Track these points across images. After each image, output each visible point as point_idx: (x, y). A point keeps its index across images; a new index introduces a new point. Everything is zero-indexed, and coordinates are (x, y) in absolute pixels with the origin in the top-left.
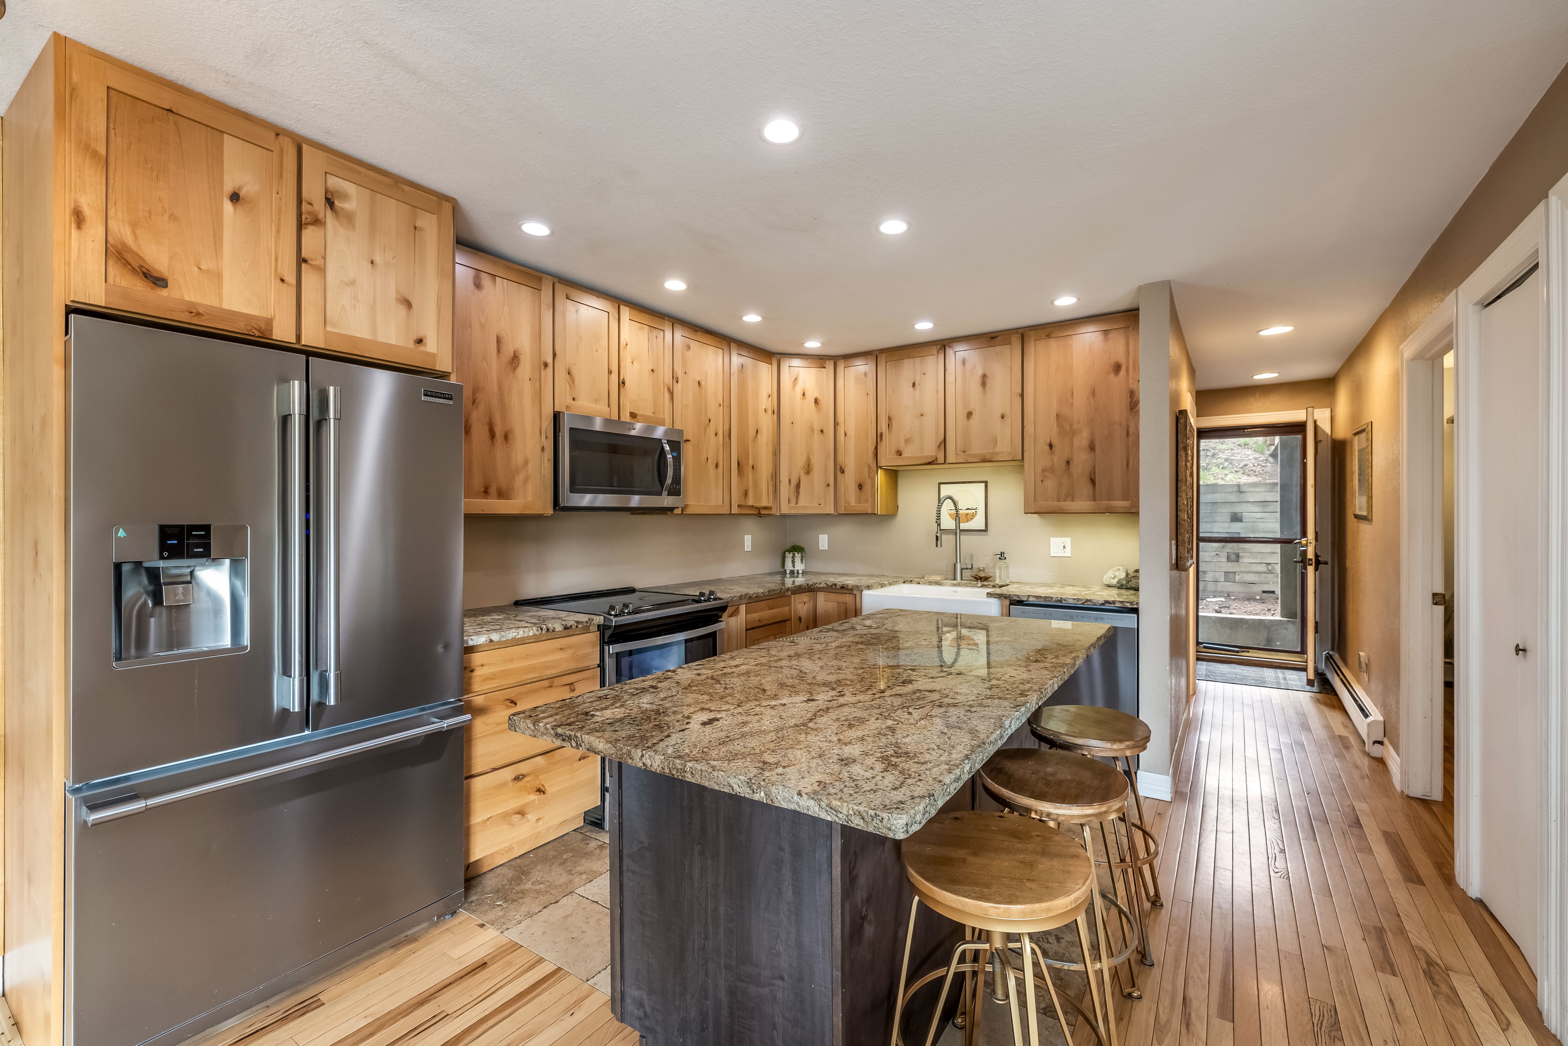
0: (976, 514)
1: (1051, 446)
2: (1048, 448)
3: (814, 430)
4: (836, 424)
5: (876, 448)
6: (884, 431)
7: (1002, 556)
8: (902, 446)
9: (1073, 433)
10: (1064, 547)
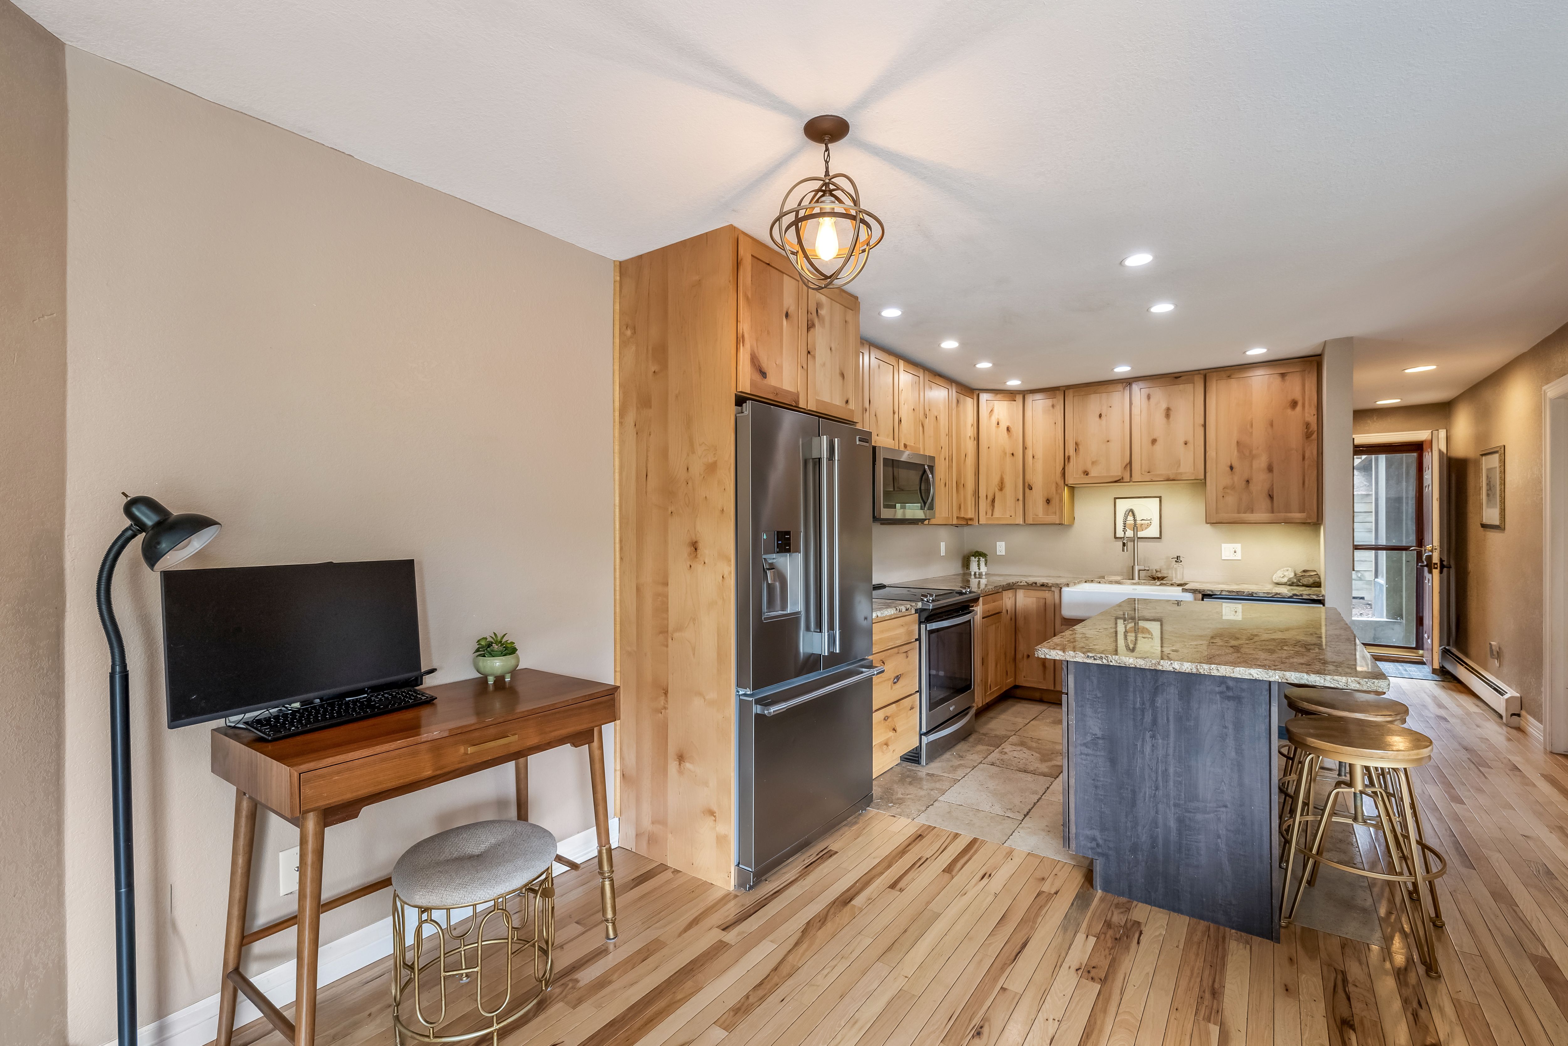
0: (1151, 524)
1: (1231, 468)
2: (1229, 469)
3: (1005, 453)
4: (1025, 448)
5: (1064, 469)
6: (1071, 454)
7: (1178, 559)
8: (1089, 467)
9: (1253, 457)
10: (1235, 552)
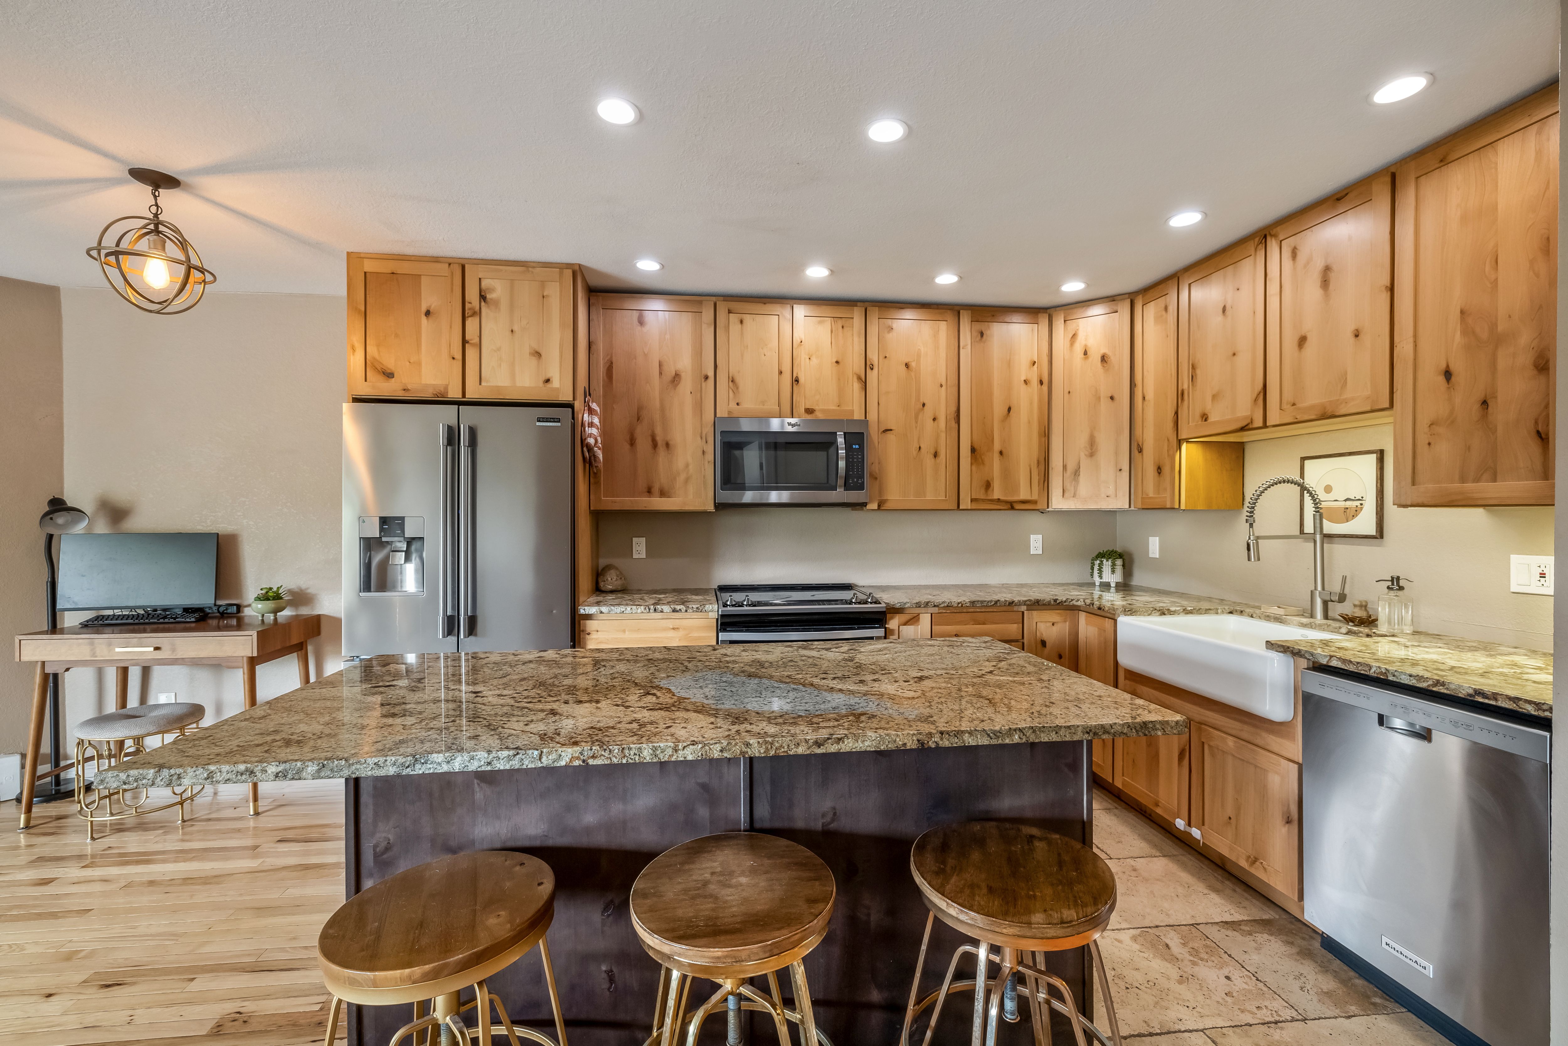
0: (1361, 509)
1: (1448, 374)
2: (1442, 379)
3: (1100, 398)
4: (1133, 386)
5: (1177, 413)
6: (1185, 386)
7: (1394, 584)
8: (1208, 406)
10: (1543, 575)
